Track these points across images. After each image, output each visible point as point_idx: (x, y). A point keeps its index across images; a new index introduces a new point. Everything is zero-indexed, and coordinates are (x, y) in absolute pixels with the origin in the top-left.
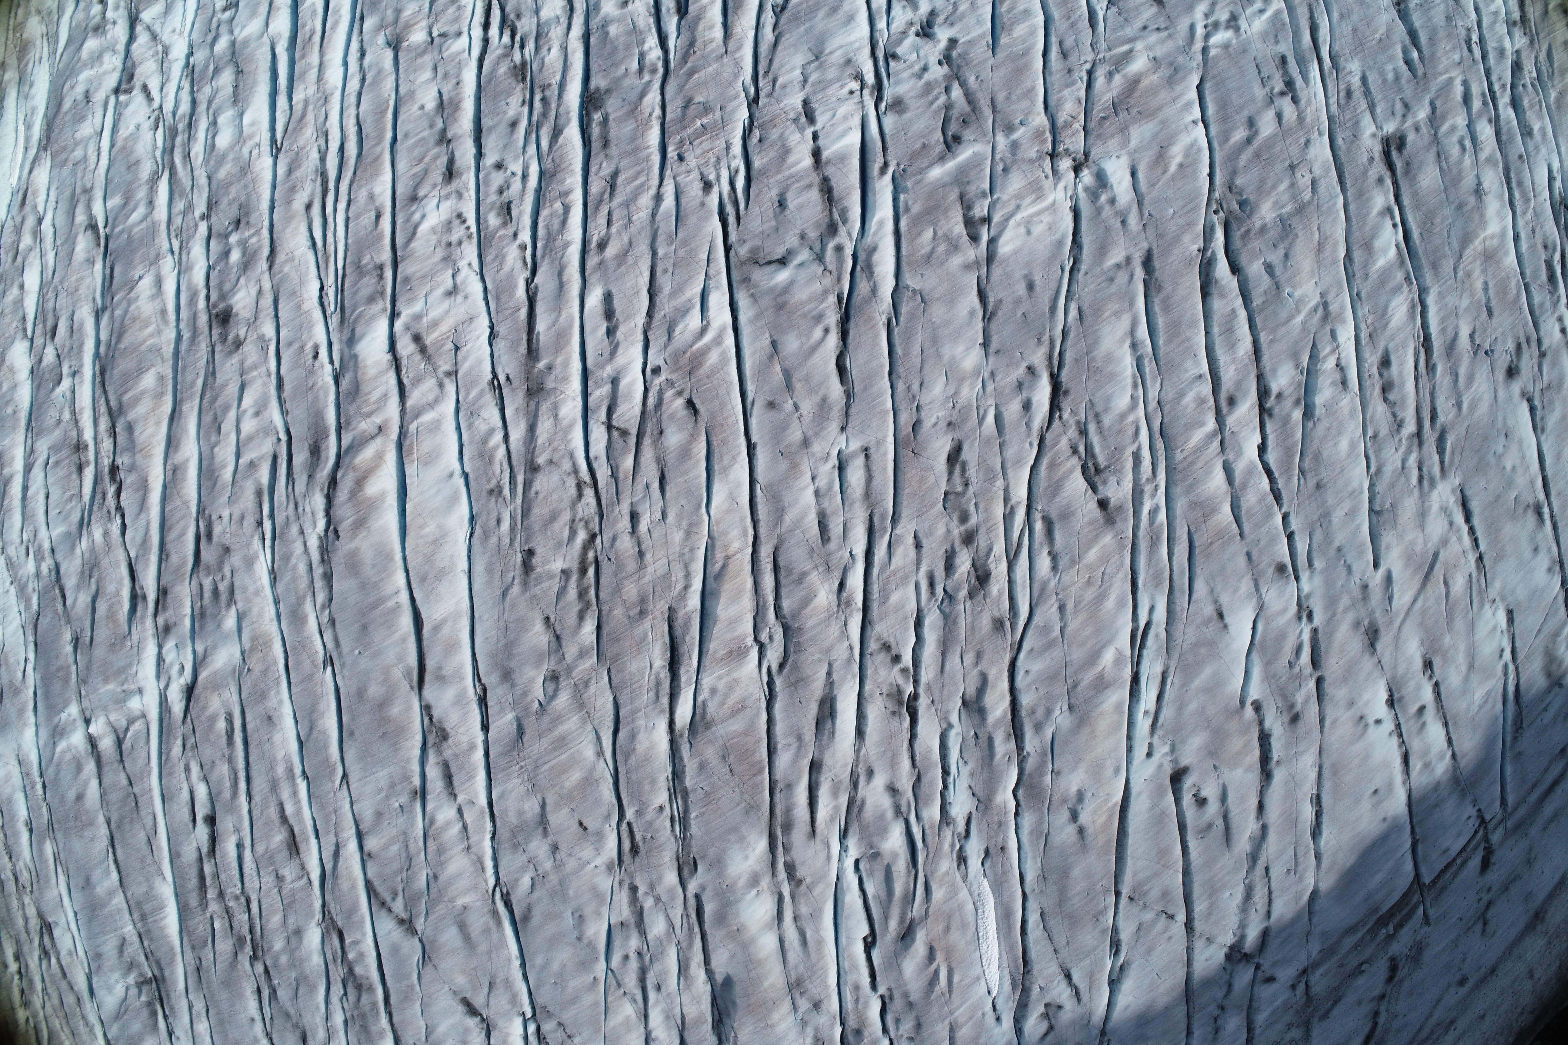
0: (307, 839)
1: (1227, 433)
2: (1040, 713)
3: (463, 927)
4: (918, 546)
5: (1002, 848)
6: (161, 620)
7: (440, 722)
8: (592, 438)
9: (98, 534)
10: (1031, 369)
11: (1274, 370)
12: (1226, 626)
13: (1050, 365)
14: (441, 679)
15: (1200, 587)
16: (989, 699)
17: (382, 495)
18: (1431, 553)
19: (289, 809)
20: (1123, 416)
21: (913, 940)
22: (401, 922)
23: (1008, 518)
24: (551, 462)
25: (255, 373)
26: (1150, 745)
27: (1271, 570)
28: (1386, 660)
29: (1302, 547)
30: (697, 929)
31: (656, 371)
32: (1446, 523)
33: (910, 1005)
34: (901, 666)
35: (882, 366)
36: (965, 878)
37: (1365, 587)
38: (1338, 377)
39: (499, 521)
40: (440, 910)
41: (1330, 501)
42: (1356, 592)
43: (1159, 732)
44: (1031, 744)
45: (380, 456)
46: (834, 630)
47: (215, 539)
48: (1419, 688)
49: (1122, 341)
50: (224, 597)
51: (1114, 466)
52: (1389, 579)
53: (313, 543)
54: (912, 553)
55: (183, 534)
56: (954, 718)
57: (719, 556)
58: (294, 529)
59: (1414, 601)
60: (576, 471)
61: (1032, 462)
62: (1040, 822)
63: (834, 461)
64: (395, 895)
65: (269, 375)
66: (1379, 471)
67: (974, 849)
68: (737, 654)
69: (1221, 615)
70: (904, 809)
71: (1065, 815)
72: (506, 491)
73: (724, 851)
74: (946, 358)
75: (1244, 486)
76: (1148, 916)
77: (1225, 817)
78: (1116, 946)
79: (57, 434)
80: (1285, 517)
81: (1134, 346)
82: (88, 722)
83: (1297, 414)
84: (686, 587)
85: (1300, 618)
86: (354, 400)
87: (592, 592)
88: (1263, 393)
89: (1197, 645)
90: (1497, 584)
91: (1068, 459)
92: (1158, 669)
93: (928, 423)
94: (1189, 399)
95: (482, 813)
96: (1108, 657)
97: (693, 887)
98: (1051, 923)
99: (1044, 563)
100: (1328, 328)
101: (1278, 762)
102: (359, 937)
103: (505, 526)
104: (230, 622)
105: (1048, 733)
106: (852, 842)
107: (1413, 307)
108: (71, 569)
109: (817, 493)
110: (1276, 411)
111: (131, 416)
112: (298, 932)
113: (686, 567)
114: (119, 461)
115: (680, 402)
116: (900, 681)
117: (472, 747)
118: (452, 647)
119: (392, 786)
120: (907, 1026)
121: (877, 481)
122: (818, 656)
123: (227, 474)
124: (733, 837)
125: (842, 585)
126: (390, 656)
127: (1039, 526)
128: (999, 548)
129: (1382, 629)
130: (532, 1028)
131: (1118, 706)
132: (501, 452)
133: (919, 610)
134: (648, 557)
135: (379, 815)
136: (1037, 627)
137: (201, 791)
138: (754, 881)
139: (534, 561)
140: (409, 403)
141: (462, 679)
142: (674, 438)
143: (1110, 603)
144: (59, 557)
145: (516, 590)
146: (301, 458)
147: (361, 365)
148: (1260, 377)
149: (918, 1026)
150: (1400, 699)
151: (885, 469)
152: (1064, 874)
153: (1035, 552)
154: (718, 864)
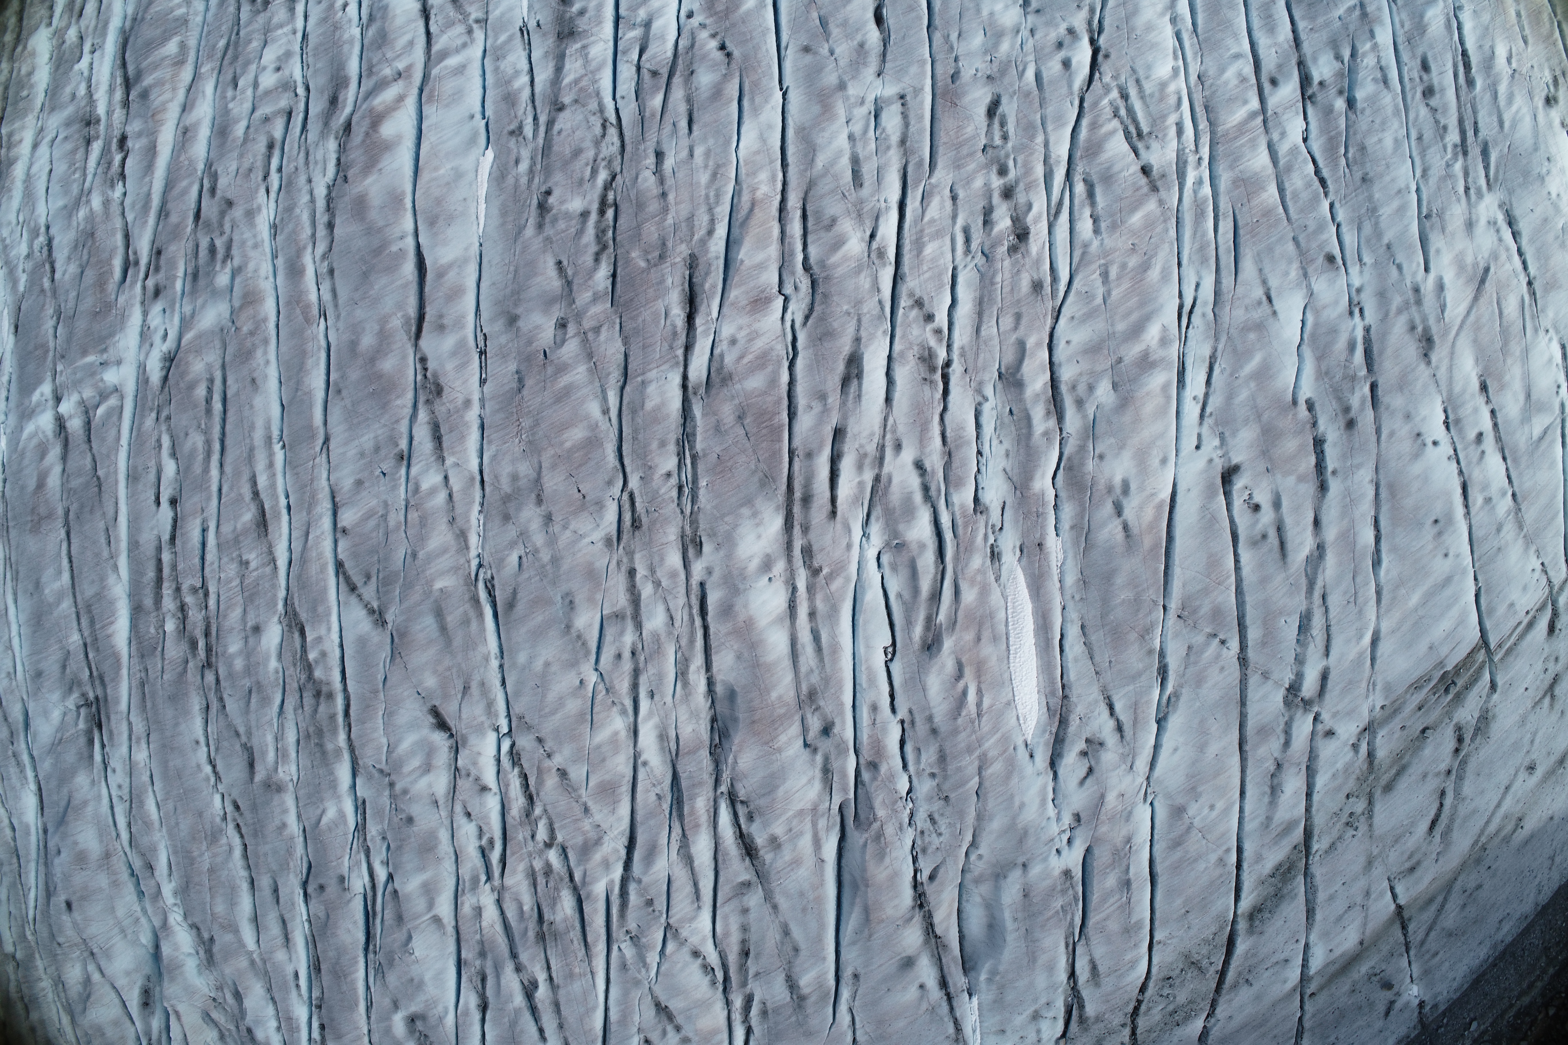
0: (277, 516)
1: (1270, 113)
2: (1082, 389)
3: (439, 614)
4: (954, 198)
5: (1040, 545)
6: (150, 283)
7: (435, 375)
8: (620, 78)
9: (96, 202)
10: (1071, 31)
11: (1315, 59)
12: (1275, 313)
13: (1090, 31)
14: (441, 328)
15: (1248, 266)
16: (1028, 368)
17: (399, 138)
18: (1482, 265)
19: (262, 481)
20: (1163, 85)
21: (939, 650)
22: (371, 612)
23: (1048, 177)
24: (576, 101)
25: (280, 32)
26: (1199, 436)
27: (1321, 259)
28: (1442, 373)
29: (1350, 239)
30: (698, 622)
31: (690, 15)
32: (1495, 239)
33: (934, 731)
34: (935, 325)
35: (920, 18)
36: (997, 579)
37: (1417, 290)
38: (1379, 75)
39: (517, 162)
40: (416, 596)
41: (1377, 196)
42: (1410, 293)
43: (1208, 421)
44: (1073, 421)
45: (401, 99)
46: (865, 282)
47: (219, 193)
48: (1476, 410)
49: (1163, 14)
50: (220, 255)
51: (1156, 132)
52: (1440, 287)
53: (321, 192)
54: (949, 203)
55: (185, 192)
56: (989, 391)
57: (746, 198)
58: (303, 179)
59: (1468, 313)
60: (602, 110)
61: (1072, 123)
62: (1080, 515)
63: (869, 106)
64: (368, 577)
65: (294, 32)
66: (1425, 172)
67: (1009, 543)
68: (759, 303)
69: (1269, 299)
70: (933, 492)
71: (1108, 508)
72: (528, 130)
73: (736, 526)
74: (985, 13)
75: (1289, 169)
76: (1199, 639)
77: (1280, 529)
78: (1163, 671)
79: (69, 110)
80: (1332, 206)
81: (1174, 21)
82: (58, 400)
83: (1340, 104)
84: (710, 232)
85: (1351, 313)
86: (379, 47)
87: (610, 233)
88: (1305, 80)
89: (1246, 329)
90: (1551, 314)
91: (1110, 120)
92: (1206, 351)
93: (967, 73)
94: (1230, 74)
95: (472, 479)
96: (1153, 333)
97: (698, 569)
98: (1093, 638)
99: (1085, 226)
100: (1367, 28)
101: (1334, 473)
102: (323, 631)
103: (524, 166)
104: (223, 279)
105: (1091, 410)
106: (875, 529)
107: (1449, 20)
108: (63, 241)
109: (851, 137)
110: (1319, 97)
111: (148, 81)
112: (257, 629)
113: (710, 210)
114: (129, 129)
115: (714, 44)
116: (932, 342)
117: (467, 403)
118: (456, 293)
119: (377, 449)
120: (929, 756)
121: (912, 129)
122: (845, 307)
123: (239, 130)
124: (745, 511)
125: (872, 236)
126: (388, 304)
127: (1080, 188)
128: (1039, 205)
129: (1436, 338)
130: (506, 745)
131: (1165, 387)
132: (526, 93)
133: (955, 269)
134: (671, 197)
135: (359, 483)
136: (1078, 293)
137: (170, 468)
138: (767, 565)
139: (551, 200)
140: (435, 48)
141: (463, 327)
142: (705, 79)
143: (1154, 274)
144: (52, 231)
145: (530, 231)
146: (317, 107)
147: (391, 15)
148: (1301, 64)
149: (942, 758)
150: (1458, 421)
151: (921, 117)
152: (1108, 577)
153: (1076, 213)
154: (727, 543)
